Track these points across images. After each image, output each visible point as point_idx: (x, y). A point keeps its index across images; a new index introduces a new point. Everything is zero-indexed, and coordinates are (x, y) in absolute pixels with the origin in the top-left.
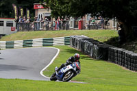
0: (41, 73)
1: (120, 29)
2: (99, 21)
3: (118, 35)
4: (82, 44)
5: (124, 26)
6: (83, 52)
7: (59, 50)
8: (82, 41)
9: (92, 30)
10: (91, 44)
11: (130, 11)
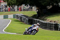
0: (3, 30)
1: (37, 11)
2: (28, 8)
3: (37, 14)
4: (21, 18)
5: (39, 10)
6: (21, 21)
7: (11, 20)
8: (21, 16)
9: (25, 12)
10: (25, 18)
11: (42, 3)
